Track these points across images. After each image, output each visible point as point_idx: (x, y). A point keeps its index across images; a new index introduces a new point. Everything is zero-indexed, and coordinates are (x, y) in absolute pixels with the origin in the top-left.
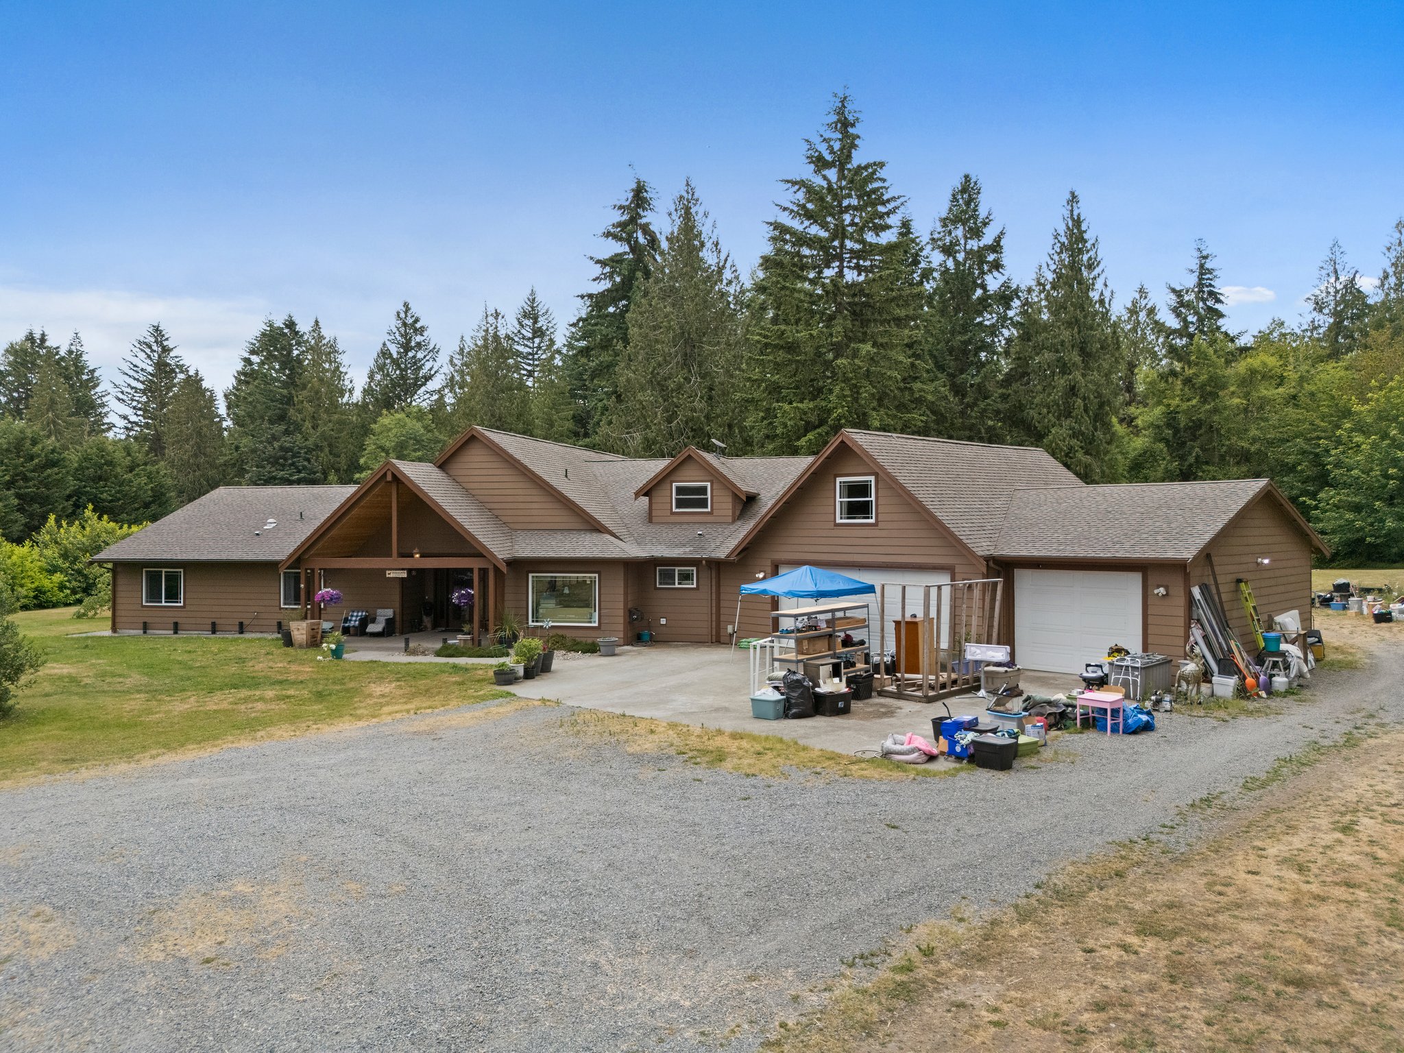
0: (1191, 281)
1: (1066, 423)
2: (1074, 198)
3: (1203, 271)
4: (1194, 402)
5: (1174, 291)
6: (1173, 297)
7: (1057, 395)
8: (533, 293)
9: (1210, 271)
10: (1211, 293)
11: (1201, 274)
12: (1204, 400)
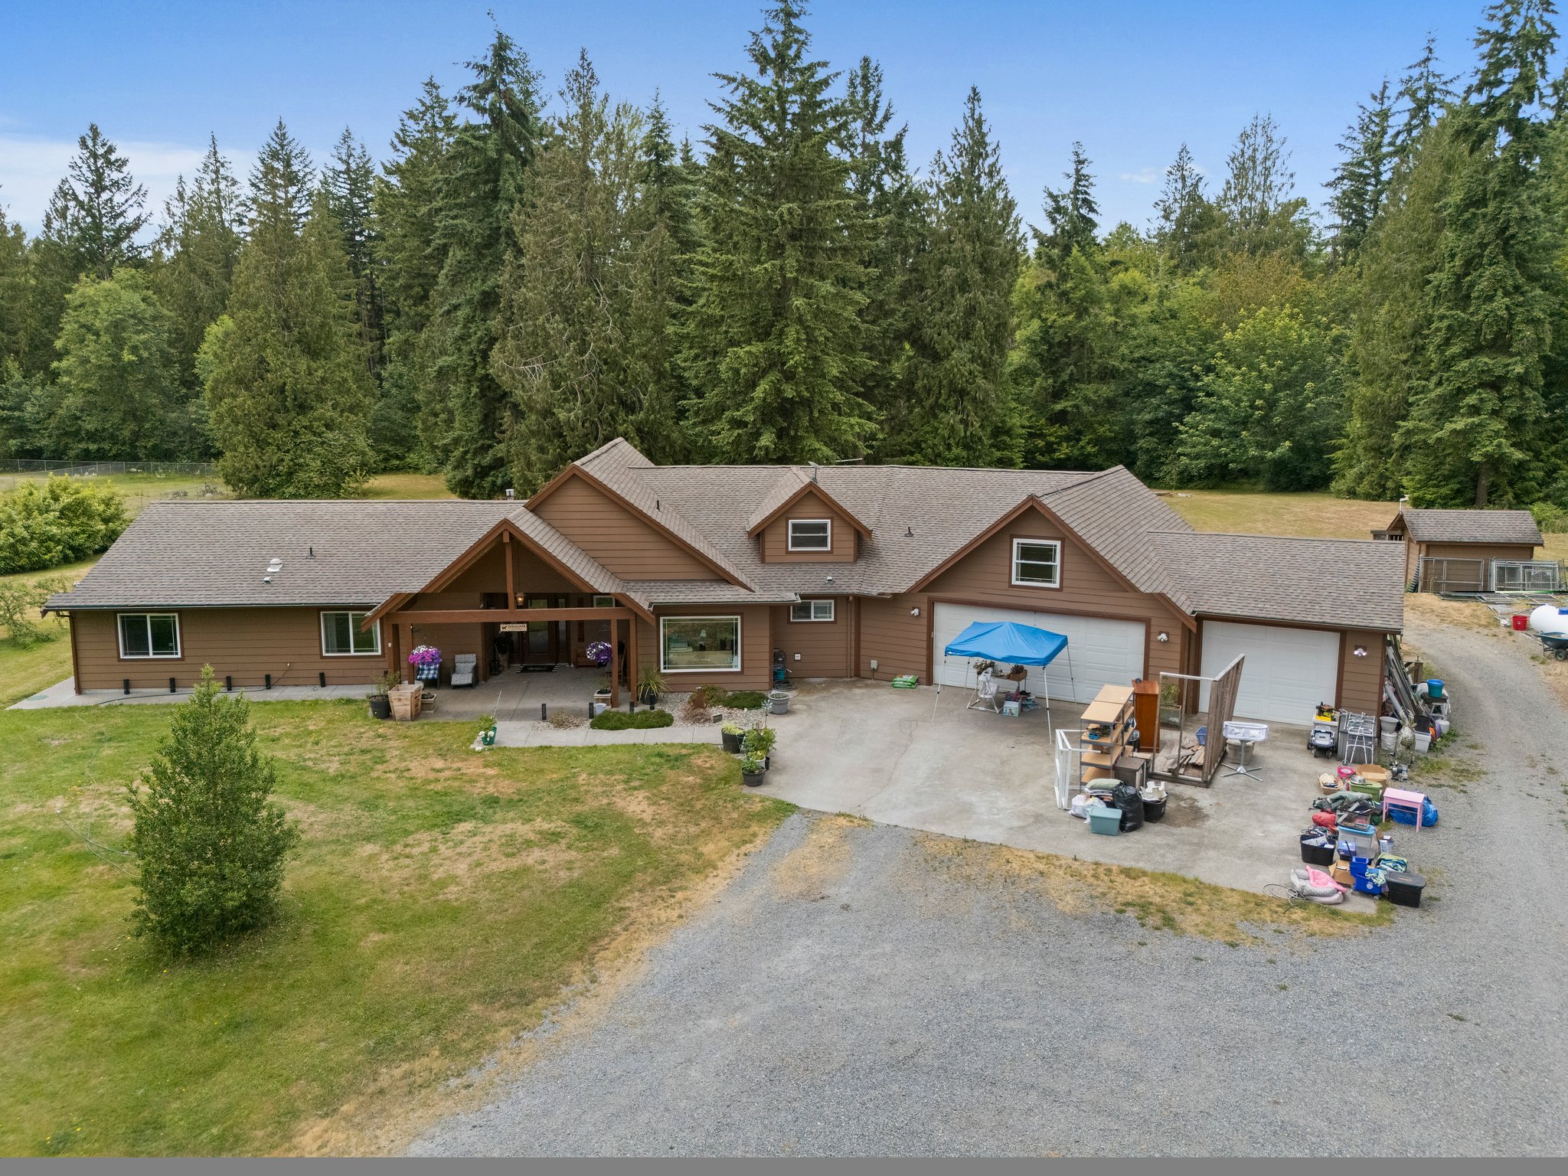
0: (1067, 186)
1: (967, 345)
2: (975, 97)
3: (1080, 178)
4: (1071, 317)
5: (1051, 195)
6: (1049, 200)
7: (957, 314)
8: (281, 126)
9: (1086, 177)
10: (1085, 200)
11: (1078, 180)
12: (1079, 317)
